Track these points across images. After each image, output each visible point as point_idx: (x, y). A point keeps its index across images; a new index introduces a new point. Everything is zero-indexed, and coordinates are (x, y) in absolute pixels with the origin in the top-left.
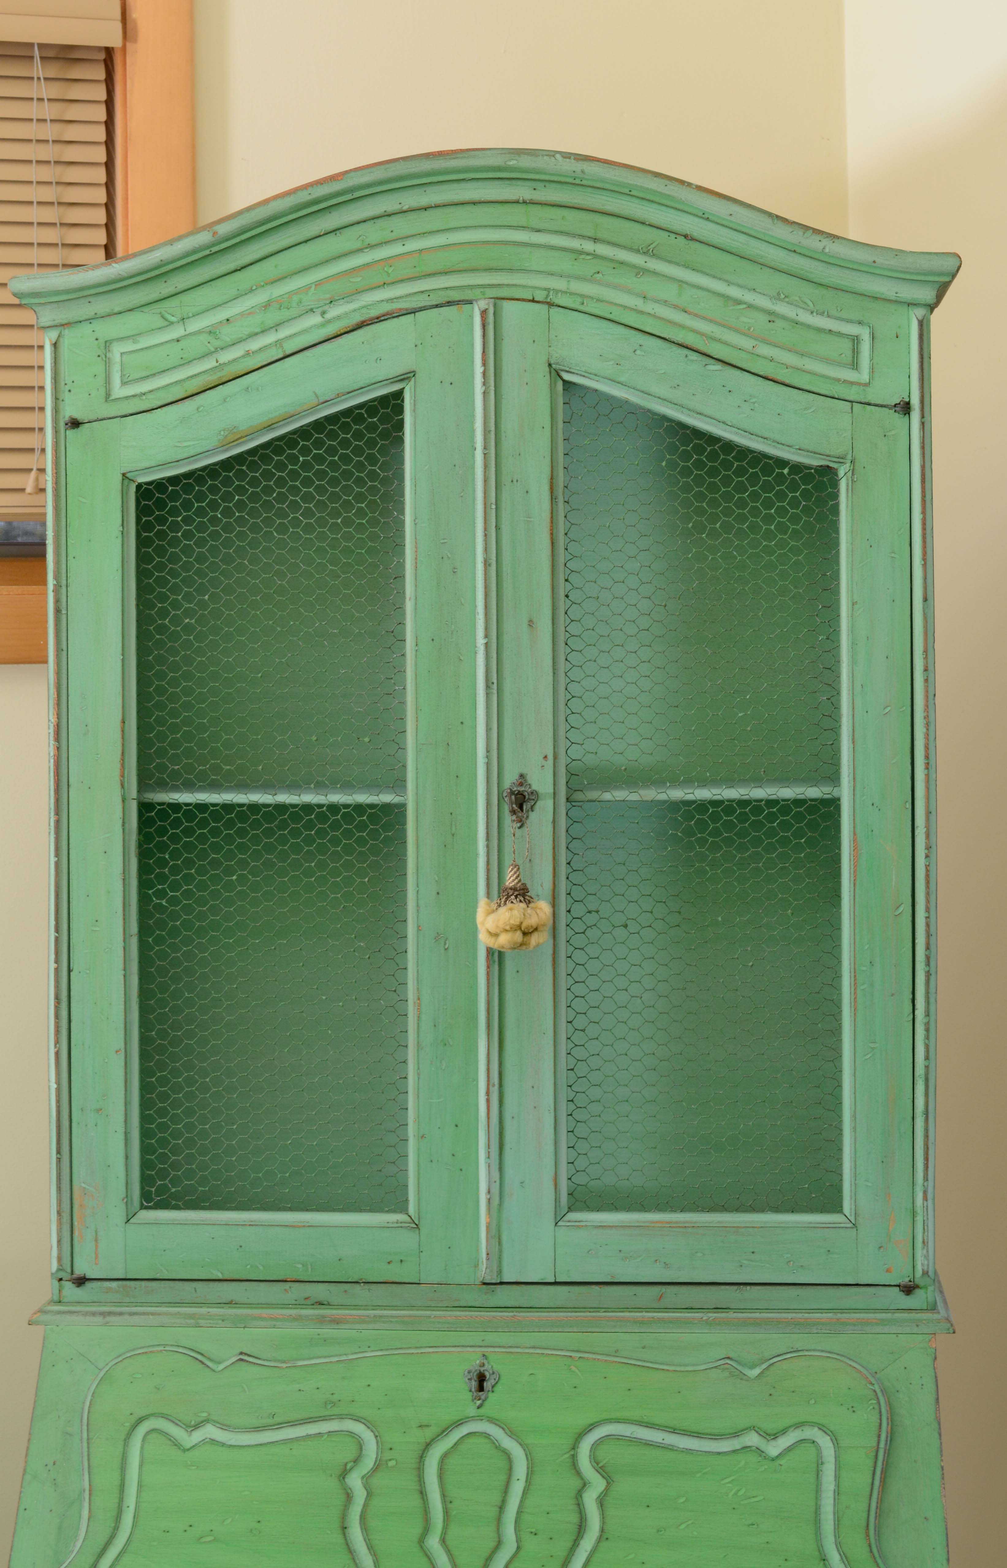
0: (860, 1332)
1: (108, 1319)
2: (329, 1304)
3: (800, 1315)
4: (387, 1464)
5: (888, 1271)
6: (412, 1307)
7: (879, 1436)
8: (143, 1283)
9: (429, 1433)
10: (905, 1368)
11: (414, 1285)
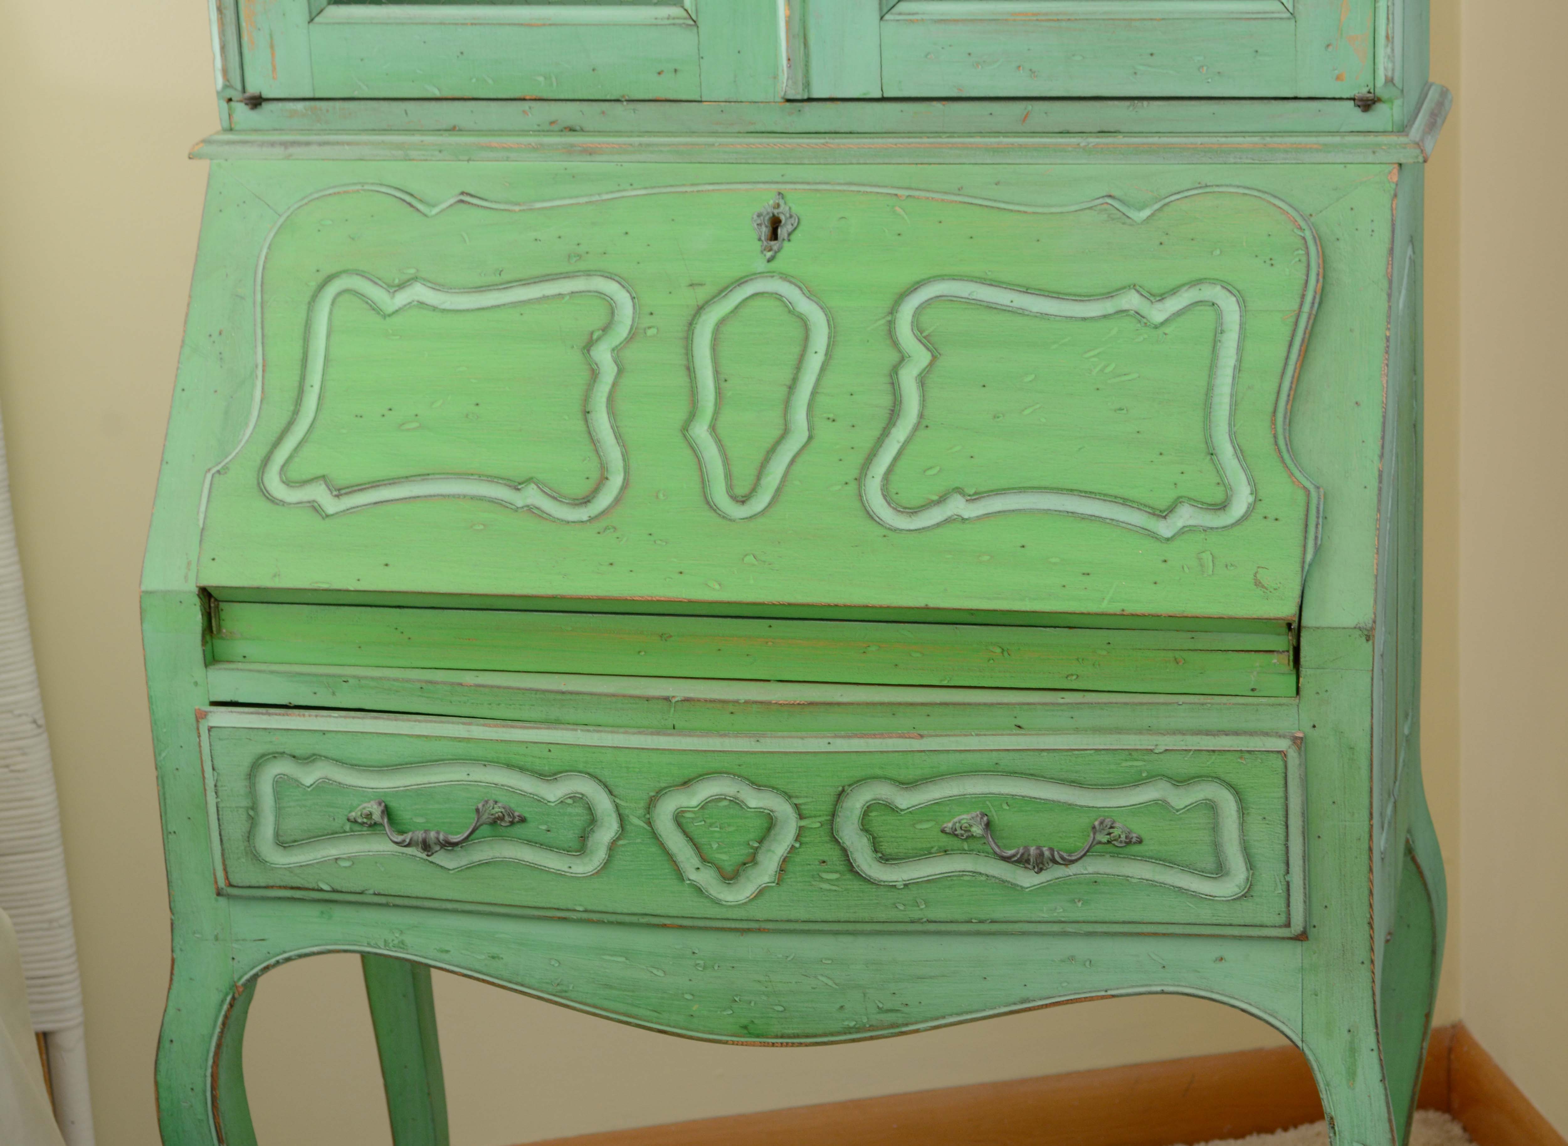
0: (1294, 162)
1: (291, 150)
2: (582, 130)
3: (1214, 140)
4: (645, 333)
5: (1339, 78)
6: (692, 133)
7: (1303, 297)
8: (338, 104)
9: (702, 294)
10: (1352, 209)
11: (694, 104)
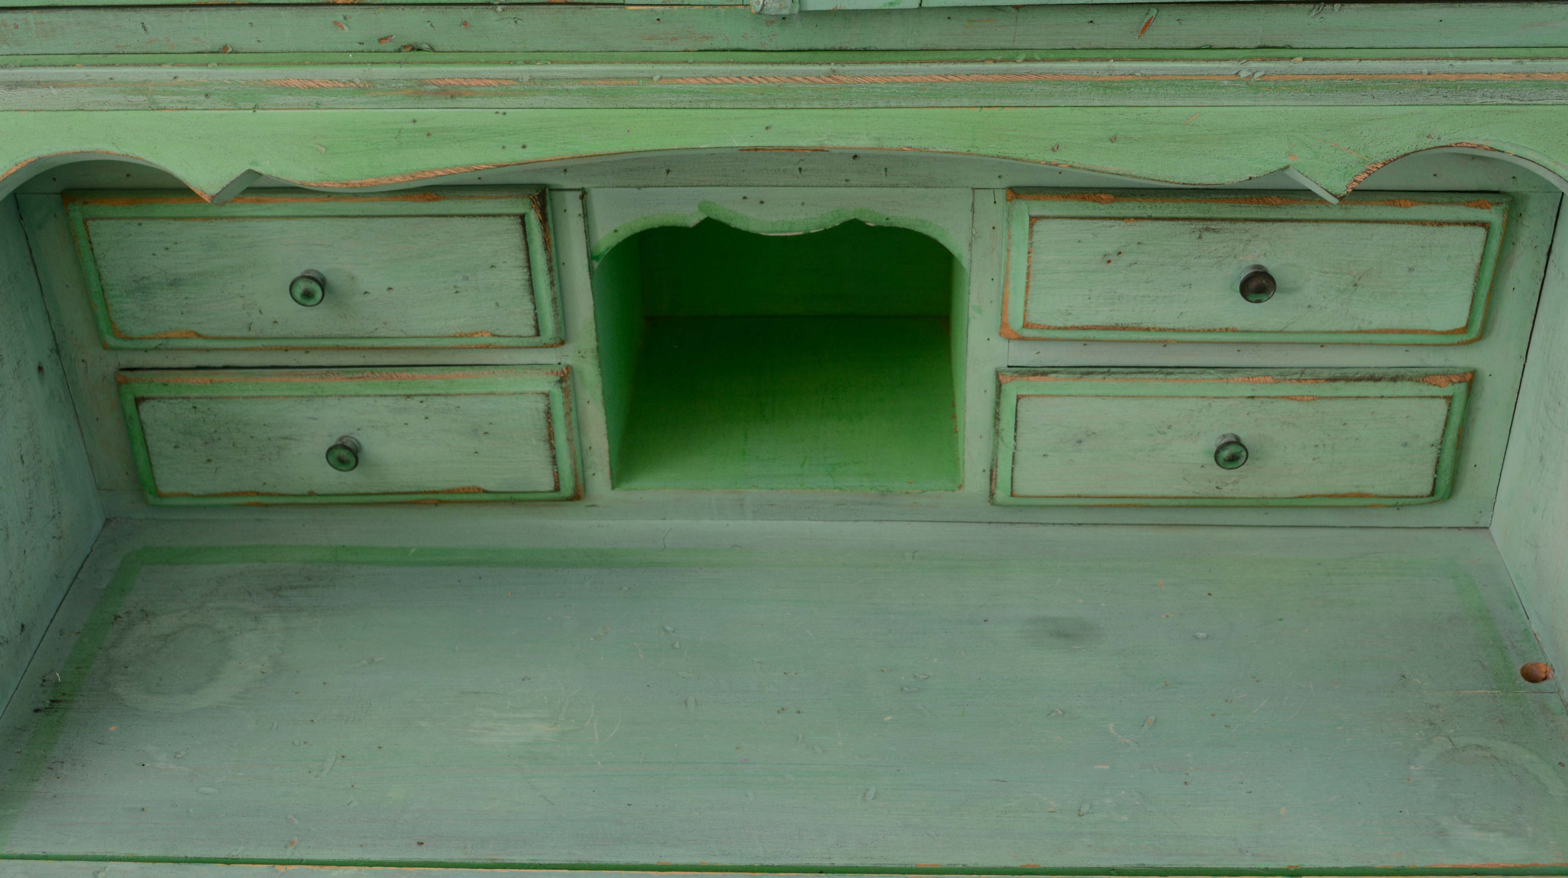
2: (432, 49)
3: (1445, 64)
6: (610, 55)
8: (31, 16)
11: (613, 9)
